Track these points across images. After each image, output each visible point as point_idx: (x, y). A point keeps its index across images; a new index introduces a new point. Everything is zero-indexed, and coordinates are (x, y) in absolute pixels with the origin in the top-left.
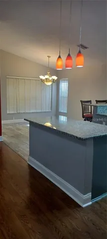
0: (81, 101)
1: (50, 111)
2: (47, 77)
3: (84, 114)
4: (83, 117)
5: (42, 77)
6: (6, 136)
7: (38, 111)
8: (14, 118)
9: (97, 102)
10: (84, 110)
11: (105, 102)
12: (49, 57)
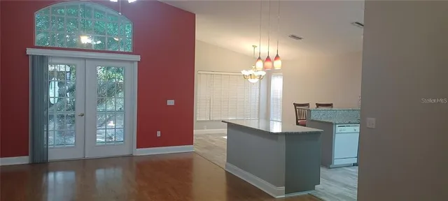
0: (294, 104)
2: (251, 72)
3: (299, 121)
4: (297, 123)
5: (244, 72)
8: (205, 127)
9: (318, 105)
10: (298, 115)
11: (330, 105)
12: (254, 47)
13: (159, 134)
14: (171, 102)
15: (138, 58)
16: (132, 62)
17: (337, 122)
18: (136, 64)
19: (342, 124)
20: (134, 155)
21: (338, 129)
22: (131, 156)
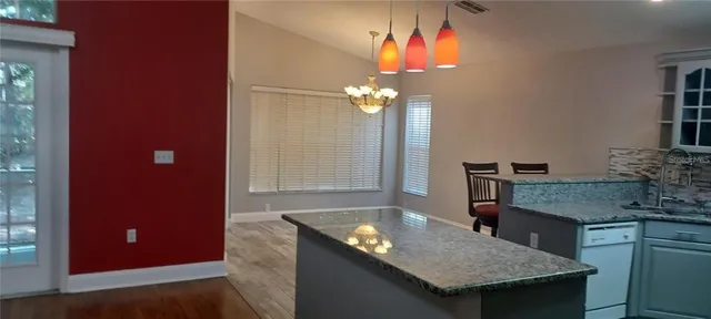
0: (464, 164)
1: (377, 187)
2: (366, 90)
3: (476, 205)
4: (472, 211)
5: (351, 91)
6: (239, 260)
7: (340, 188)
8: (268, 206)
9: (517, 167)
10: (474, 190)
11: (543, 168)
12: (374, 34)
13: (132, 236)
14: (164, 157)
15: (67, 38)
16: (54, 48)
17: (587, 219)
18: (65, 55)
19: (599, 224)
20: (63, 291)
21: (589, 236)
22: (55, 296)
